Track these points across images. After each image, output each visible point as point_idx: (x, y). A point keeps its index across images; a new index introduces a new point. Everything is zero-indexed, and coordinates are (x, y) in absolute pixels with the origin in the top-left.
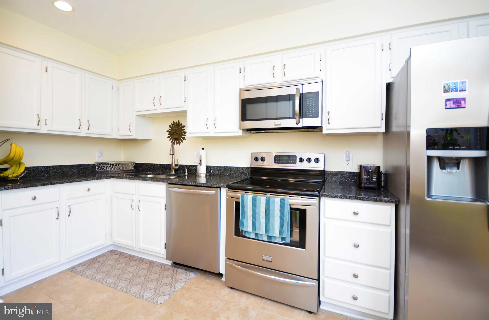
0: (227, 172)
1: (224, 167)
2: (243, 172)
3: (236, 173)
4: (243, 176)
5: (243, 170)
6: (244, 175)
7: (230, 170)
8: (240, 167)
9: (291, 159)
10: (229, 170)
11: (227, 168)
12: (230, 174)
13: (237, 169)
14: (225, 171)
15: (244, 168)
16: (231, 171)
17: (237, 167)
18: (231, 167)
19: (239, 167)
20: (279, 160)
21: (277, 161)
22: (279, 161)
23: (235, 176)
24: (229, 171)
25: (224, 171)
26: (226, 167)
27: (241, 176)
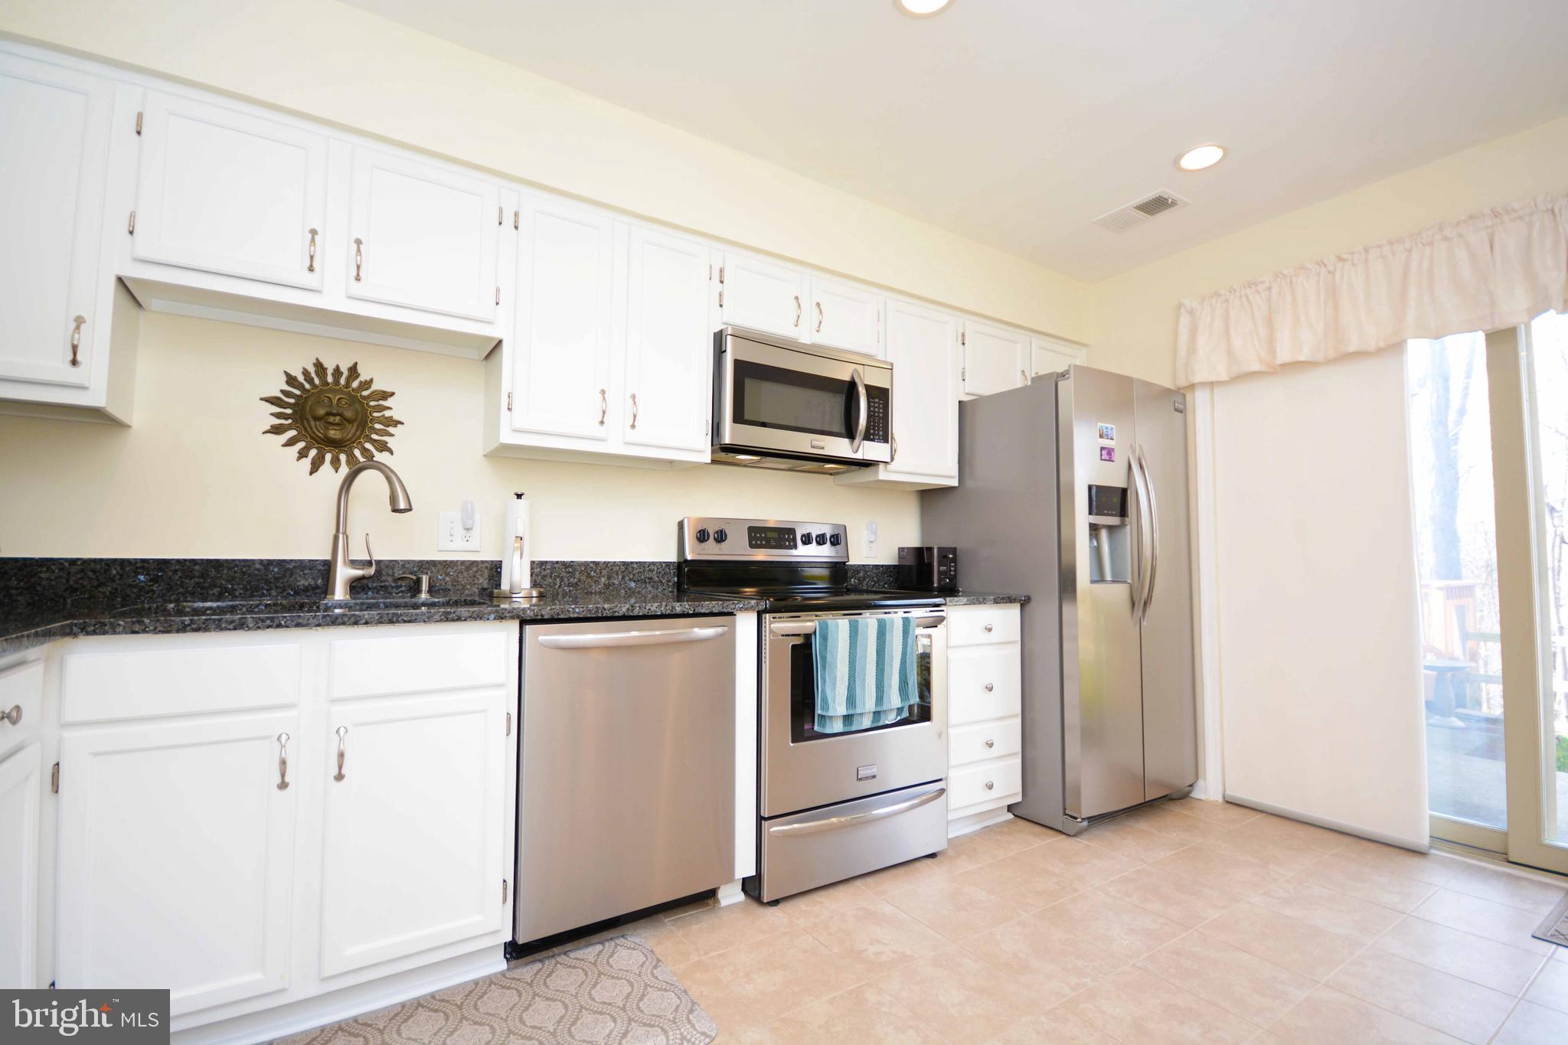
0: (597, 582)
1: (586, 564)
2: (651, 578)
3: (628, 582)
4: (650, 588)
5: (650, 570)
6: (653, 587)
7: (604, 572)
8: (640, 562)
9: (783, 536)
10: (601, 573)
11: (594, 567)
12: (607, 586)
13: (630, 569)
14: (589, 576)
15: (653, 563)
16: (609, 578)
17: (632, 563)
18: (609, 562)
19: (636, 563)
20: (761, 539)
21: (754, 542)
22: (759, 542)
23: (623, 591)
24: (604, 576)
25: (583, 578)
26: (591, 562)
27: (643, 592)
